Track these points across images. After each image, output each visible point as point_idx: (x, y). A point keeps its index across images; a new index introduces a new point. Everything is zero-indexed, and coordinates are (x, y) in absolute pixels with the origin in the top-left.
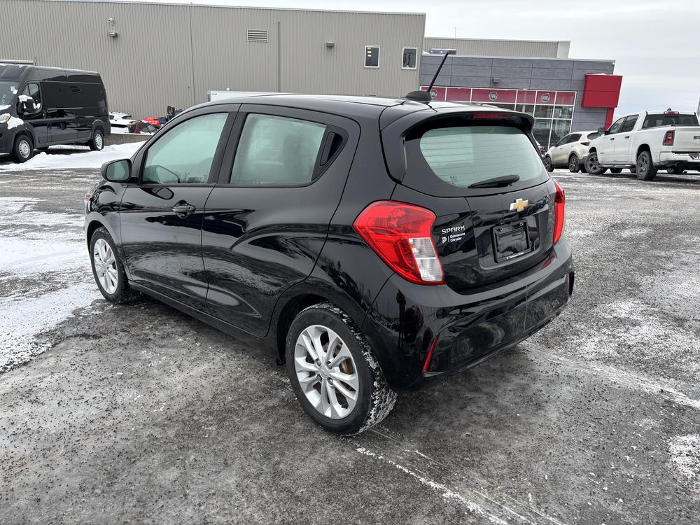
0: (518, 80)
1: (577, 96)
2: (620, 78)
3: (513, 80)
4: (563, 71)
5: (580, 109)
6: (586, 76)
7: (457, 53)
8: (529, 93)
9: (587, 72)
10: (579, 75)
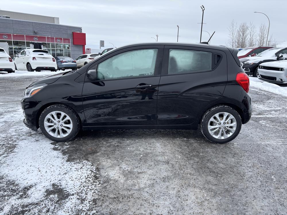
0: (46, 32)
1: (71, 40)
2: (85, 34)
3: (44, 32)
4: (63, 30)
5: (73, 45)
6: (73, 33)
7: (10, 18)
8: (51, 38)
9: (73, 31)
10: (70, 32)
